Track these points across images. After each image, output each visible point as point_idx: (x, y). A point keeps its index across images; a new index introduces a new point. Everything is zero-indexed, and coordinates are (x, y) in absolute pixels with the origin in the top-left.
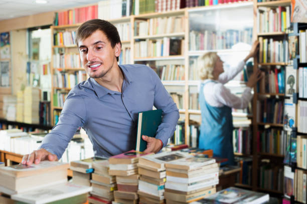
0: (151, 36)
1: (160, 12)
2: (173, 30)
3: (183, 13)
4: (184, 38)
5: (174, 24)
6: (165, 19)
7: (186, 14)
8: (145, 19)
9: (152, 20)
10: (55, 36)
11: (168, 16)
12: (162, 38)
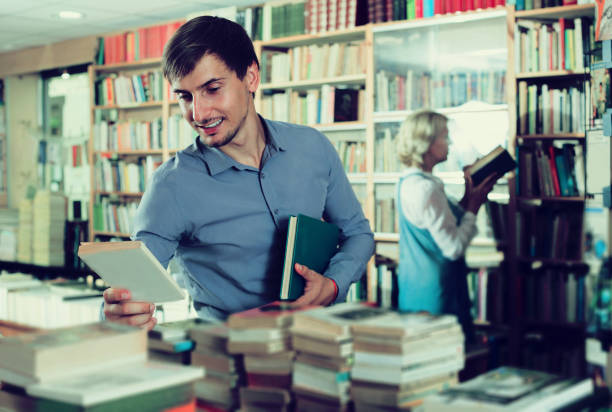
0: (297, 82)
1: (314, 34)
2: (341, 70)
3: (361, 36)
4: (363, 87)
5: (343, 57)
6: (326, 47)
7: (369, 37)
8: (284, 50)
9: (297, 51)
10: (97, 86)
11: (330, 41)
12: (318, 87)
